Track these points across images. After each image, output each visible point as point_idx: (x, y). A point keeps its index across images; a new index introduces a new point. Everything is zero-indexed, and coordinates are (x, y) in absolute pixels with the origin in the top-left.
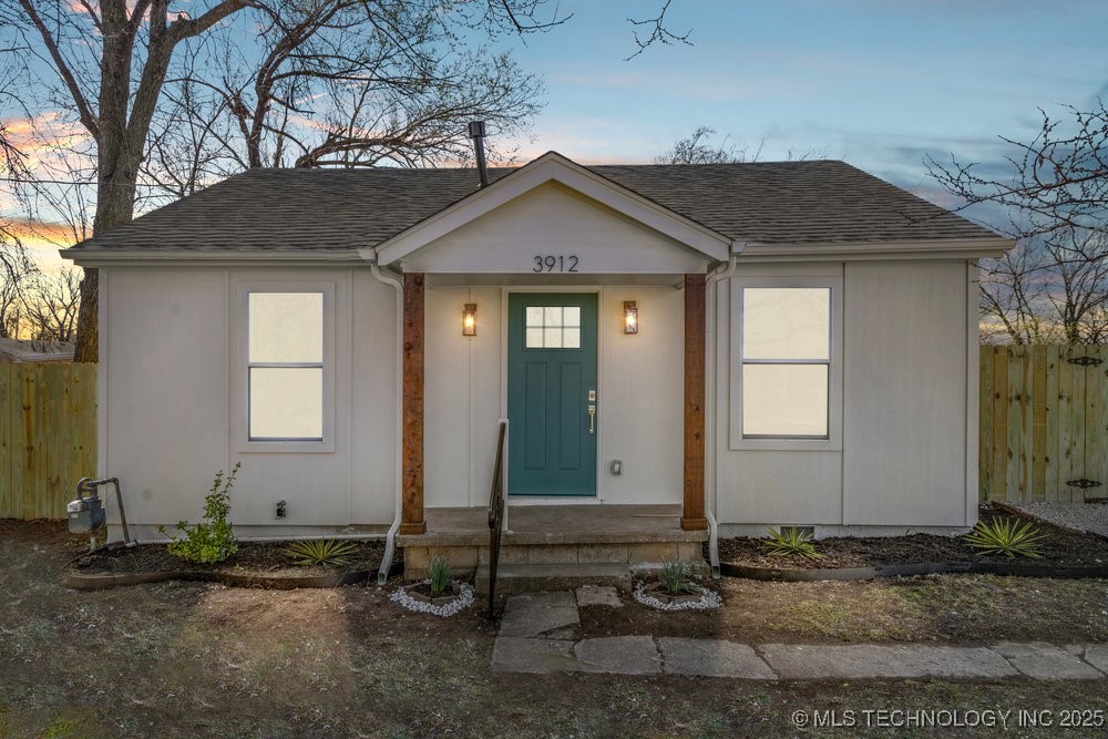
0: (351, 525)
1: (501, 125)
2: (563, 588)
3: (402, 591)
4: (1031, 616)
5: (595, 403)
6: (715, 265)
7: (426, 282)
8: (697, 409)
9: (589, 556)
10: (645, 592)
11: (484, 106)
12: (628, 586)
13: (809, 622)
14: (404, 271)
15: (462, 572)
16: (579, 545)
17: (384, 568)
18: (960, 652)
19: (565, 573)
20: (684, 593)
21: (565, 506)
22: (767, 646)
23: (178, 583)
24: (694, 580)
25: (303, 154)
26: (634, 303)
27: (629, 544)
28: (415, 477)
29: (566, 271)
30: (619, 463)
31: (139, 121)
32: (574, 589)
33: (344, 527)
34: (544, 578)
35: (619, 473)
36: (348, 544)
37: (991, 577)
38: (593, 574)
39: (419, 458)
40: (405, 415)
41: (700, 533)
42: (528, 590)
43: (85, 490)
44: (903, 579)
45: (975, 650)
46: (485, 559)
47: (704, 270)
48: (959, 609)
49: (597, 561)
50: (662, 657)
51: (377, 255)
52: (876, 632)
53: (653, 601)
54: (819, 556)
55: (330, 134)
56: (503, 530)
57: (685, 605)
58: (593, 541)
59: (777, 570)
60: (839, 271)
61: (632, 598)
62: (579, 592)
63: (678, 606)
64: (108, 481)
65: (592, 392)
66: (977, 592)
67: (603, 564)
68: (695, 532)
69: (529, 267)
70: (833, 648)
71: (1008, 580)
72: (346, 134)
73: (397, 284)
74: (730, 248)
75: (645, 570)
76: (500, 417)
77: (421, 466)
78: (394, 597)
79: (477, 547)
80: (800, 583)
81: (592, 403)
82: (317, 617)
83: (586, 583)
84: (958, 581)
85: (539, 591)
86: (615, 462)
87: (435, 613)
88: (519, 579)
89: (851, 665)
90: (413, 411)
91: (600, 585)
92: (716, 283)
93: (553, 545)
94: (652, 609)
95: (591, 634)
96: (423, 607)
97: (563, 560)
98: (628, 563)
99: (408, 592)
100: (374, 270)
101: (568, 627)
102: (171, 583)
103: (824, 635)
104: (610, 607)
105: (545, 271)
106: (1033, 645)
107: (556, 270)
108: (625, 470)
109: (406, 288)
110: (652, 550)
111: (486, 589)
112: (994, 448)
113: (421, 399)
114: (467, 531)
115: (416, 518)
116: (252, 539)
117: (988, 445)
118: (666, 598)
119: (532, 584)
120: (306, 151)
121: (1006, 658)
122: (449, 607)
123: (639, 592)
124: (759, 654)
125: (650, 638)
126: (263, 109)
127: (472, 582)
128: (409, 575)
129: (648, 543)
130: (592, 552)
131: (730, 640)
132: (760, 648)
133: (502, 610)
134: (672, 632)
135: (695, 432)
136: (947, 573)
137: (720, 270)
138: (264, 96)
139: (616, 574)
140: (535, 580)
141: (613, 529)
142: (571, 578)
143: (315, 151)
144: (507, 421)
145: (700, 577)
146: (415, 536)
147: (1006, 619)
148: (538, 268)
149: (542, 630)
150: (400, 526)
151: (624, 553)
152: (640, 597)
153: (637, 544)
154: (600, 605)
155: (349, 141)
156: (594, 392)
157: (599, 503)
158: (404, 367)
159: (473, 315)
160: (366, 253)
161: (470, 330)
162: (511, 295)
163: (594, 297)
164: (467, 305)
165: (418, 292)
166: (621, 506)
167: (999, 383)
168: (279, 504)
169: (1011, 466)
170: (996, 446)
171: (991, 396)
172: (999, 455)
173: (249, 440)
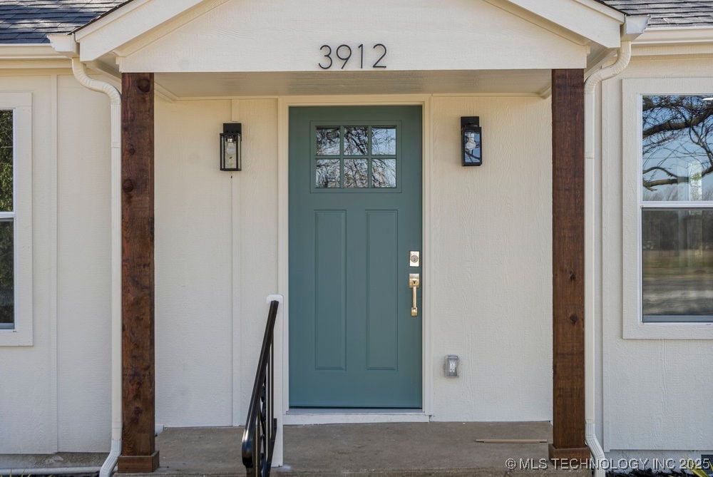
0: (57, 453)
5: (419, 270)
6: (599, 55)
7: (157, 87)
8: (573, 278)
14: (122, 70)
26: (476, 119)
28: (140, 384)
29: (368, 67)
30: (456, 359)
33: (48, 456)
35: (455, 375)
39: (147, 356)
40: (124, 290)
41: (578, 469)
47: (581, 64)
51: (78, 45)
65: (415, 254)
69: (310, 62)
73: (112, 90)
74: (622, 26)
77: (150, 368)
81: (414, 270)
86: (450, 358)
90: (136, 283)
92: (601, 83)
105: (337, 67)
107: (353, 66)
108: (464, 370)
109: (124, 97)
113: (151, 265)
115: (143, 447)
135: (570, 313)
137: (606, 63)
141: (443, 464)
144: (283, 299)
148: (325, 63)
156: (417, 254)
157: (426, 420)
158: (123, 217)
159: (235, 140)
160: (60, 43)
161: (231, 163)
162: (291, 108)
163: (416, 112)
164: (226, 126)
165: (144, 101)
166: (460, 423)
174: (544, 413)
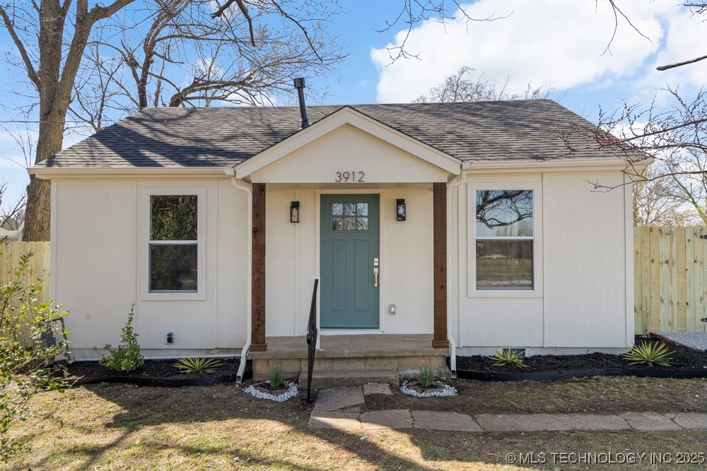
0: (216, 348)
1: (317, 70)
2: (354, 384)
3: (252, 387)
4: (650, 398)
5: (378, 267)
6: (452, 177)
7: (267, 189)
8: (442, 269)
9: (372, 365)
10: (408, 387)
11: (305, 57)
12: (397, 383)
13: (508, 402)
14: (253, 182)
15: (290, 376)
16: (366, 358)
17: (240, 373)
18: (599, 418)
19: (356, 376)
20: (432, 387)
21: (358, 335)
22: (480, 415)
23: (107, 384)
24: (440, 380)
25: (176, 92)
26: (403, 200)
27: (398, 357)
28: (259, 314)
29: (356, 181)
30: (394, 306)
31: (69, 76)
32: (362, 385)
33: (211, 350)
34: (343, 379)
35: (394, 313)
36: (215, 360)
37: (633, 377)
38: (375, 376)
39: (262, 302)
40: (253, 274)
41: (444, 350)
42: (332, 386)
44: (576, 379)
45: (608, 417)
46: (305, 368)
47: (445, 180)
48: (606, 395)
49: (377, 368)
50: (414, 420)
51: (235, 172)
52: (549, 407)
53: (412, 392)
54: (525, 366)
55: (196, 78)
56: (316, 348)
57: (432, 394)
58: (375, 355)
59: (494, 374)
60: (538, 178)
61: (399, 390)
62: (365, 387)
63: (428, 395)
64: (58, 319)
65: (376, 259)
66: (621, 386)
67: (381, 370)
68: (441, 350)
69: (332, 179)
70: (521, 416)
71: (644, 379)
72: (206, 79)
73: (248, 190)
74: (461, 166)
75: (409, 374)
76: (315, 275)
77: (264, 307)
78: (247, 390)
79: (300, 359)
80: (509, 382)
81: (376, 267)
82: (199, 401)
83: (370, 381)
84: (611, 380)
85: (339, 387)
86: (392, 306)
87: (274, 399)
88: (327, 379)
89: (530, 424)
90: (258, 271)
91: (379, 383)
93: (349, 358)
94: (412, 396)
95: (371, 409)
96: (266, 396)
97: (356, 368)
98: (398, 369)
99: (256, 387)
100: (233, 181)
101: (357, 405)
102: (103, 383)
103: (516, 409)
104: (385, 395)
105: (343, 181)
106: (645, 414)
107: (350, 181)
108: (398, 311)
109: (254, 193)
110: (413, 361)
111: (305, 386)
112: (651, 297)
113: (264, 264)
114: (293, 350)
115: (260, 341)
116: (151, 358)
117: (646, 294)
118: (420, 390)
119: (335, 382)
120: (178, 90)
121: (626, 420)
122: (282, 396)
123: (404, 387)
124: (474, 419)
125: (407, 411)
126: (148, 62)
127: (297, 382)
128: (256, 378)
129: (411, 357)
130: (374, 363)
131: (458, 412)
132: (476, 416)
133: (316, 398)
134: (422, 408)
135: (441, 284)
136: (606, 375)
137: (455, 180)
138: (150, 53)
139: (389, 376)
140: (337, 380)
141: (388, 348)
142: (361, 378)
143: (184, 90)
144: (319, 278)
145: (445, 379)
146: (260, 353)
147: (634, 400)
148: (339, 180)
149: (340, 407)
150: (251, 346)
151: (395, 363)
152: (404, 390)
153: (403, 357)
154: (378, 394)
155: (208, 82)
156: (377, 259)
157: (381, 333)
158: (253, 243)
159: (297, 209)
160: (228, 171)
161: (295, 219)
162: (321, 195)
163: (377, 197)
164: (292, 203)
165: (262, 195)
166: (396, 335)
167: (654, 252)
168: (169, 335)
169: (663, 308)
170: (652, 295)
171: (649, 262)
172: (654, 301)
173: (150, 292)
174: (430, 330)
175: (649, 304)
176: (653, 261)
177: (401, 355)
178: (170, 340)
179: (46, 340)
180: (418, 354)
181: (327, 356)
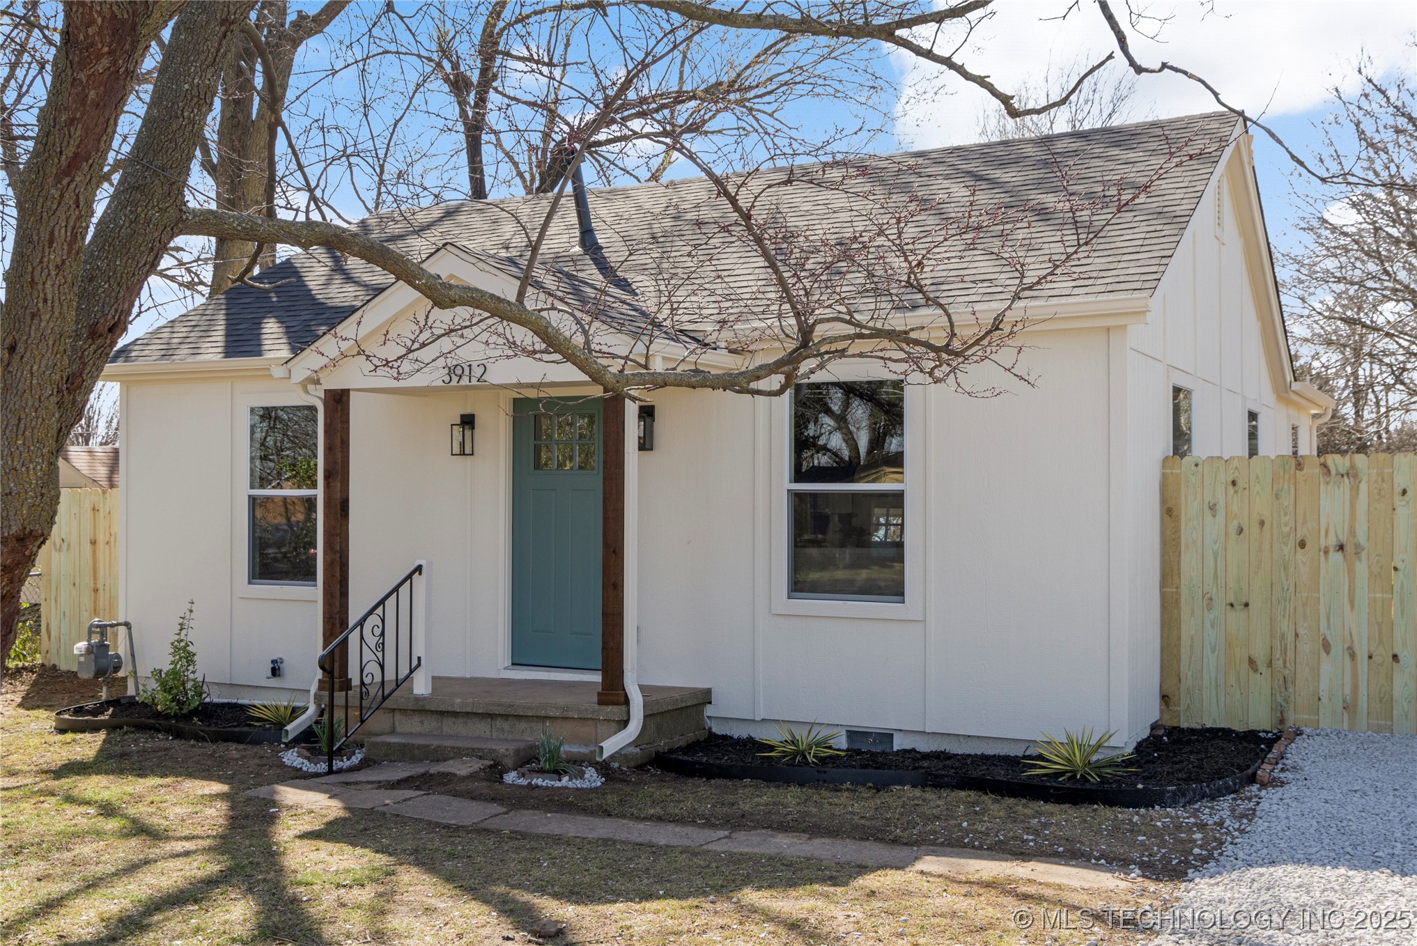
8: (614, 552)
9: (502, 730)
12: (509, 762)
16: (490, 716)
34: (428, 746)
38: (475, 747)
43: (94, 632)
49: (511, 736)
51: (290, 371)
61: (501, 772)
64: (119, 624)
78: (285, 753)
83: (467, 755)
88: (404, 745)
91: (480, 758)
96: (298, 762)
99: (299, 750)
105: (454, 382)
109: (326, 407)
112: (1297, 635)
117: (1285, 628)
119: (416, 752)
130: (506, 725)
140: (419, 747)
148: (447, 379)
150: (320, 681)
151: (538, 729)
154: (449, 774)
159: (471, 428)
162: (514, 399)
164: (464, 416)
167: (1305, 522)
168: (273, 662)
169: (1327, 667)
170: (1301, 632)
171: (1291, 544)
172: (1305, 647)
173: (250, 583)
175: (1290, 655)
176: (1302, 544)
177: (543, 713)
178: (275, 672)
179: (92, 656)
180: (570, 714)
181: (427, 707)
